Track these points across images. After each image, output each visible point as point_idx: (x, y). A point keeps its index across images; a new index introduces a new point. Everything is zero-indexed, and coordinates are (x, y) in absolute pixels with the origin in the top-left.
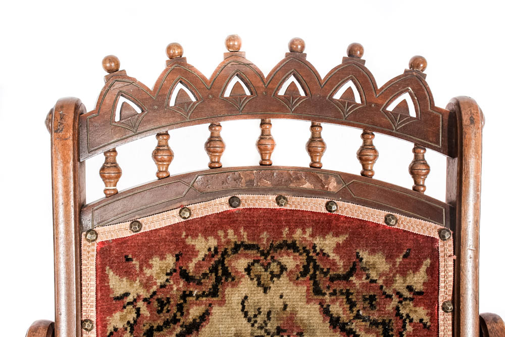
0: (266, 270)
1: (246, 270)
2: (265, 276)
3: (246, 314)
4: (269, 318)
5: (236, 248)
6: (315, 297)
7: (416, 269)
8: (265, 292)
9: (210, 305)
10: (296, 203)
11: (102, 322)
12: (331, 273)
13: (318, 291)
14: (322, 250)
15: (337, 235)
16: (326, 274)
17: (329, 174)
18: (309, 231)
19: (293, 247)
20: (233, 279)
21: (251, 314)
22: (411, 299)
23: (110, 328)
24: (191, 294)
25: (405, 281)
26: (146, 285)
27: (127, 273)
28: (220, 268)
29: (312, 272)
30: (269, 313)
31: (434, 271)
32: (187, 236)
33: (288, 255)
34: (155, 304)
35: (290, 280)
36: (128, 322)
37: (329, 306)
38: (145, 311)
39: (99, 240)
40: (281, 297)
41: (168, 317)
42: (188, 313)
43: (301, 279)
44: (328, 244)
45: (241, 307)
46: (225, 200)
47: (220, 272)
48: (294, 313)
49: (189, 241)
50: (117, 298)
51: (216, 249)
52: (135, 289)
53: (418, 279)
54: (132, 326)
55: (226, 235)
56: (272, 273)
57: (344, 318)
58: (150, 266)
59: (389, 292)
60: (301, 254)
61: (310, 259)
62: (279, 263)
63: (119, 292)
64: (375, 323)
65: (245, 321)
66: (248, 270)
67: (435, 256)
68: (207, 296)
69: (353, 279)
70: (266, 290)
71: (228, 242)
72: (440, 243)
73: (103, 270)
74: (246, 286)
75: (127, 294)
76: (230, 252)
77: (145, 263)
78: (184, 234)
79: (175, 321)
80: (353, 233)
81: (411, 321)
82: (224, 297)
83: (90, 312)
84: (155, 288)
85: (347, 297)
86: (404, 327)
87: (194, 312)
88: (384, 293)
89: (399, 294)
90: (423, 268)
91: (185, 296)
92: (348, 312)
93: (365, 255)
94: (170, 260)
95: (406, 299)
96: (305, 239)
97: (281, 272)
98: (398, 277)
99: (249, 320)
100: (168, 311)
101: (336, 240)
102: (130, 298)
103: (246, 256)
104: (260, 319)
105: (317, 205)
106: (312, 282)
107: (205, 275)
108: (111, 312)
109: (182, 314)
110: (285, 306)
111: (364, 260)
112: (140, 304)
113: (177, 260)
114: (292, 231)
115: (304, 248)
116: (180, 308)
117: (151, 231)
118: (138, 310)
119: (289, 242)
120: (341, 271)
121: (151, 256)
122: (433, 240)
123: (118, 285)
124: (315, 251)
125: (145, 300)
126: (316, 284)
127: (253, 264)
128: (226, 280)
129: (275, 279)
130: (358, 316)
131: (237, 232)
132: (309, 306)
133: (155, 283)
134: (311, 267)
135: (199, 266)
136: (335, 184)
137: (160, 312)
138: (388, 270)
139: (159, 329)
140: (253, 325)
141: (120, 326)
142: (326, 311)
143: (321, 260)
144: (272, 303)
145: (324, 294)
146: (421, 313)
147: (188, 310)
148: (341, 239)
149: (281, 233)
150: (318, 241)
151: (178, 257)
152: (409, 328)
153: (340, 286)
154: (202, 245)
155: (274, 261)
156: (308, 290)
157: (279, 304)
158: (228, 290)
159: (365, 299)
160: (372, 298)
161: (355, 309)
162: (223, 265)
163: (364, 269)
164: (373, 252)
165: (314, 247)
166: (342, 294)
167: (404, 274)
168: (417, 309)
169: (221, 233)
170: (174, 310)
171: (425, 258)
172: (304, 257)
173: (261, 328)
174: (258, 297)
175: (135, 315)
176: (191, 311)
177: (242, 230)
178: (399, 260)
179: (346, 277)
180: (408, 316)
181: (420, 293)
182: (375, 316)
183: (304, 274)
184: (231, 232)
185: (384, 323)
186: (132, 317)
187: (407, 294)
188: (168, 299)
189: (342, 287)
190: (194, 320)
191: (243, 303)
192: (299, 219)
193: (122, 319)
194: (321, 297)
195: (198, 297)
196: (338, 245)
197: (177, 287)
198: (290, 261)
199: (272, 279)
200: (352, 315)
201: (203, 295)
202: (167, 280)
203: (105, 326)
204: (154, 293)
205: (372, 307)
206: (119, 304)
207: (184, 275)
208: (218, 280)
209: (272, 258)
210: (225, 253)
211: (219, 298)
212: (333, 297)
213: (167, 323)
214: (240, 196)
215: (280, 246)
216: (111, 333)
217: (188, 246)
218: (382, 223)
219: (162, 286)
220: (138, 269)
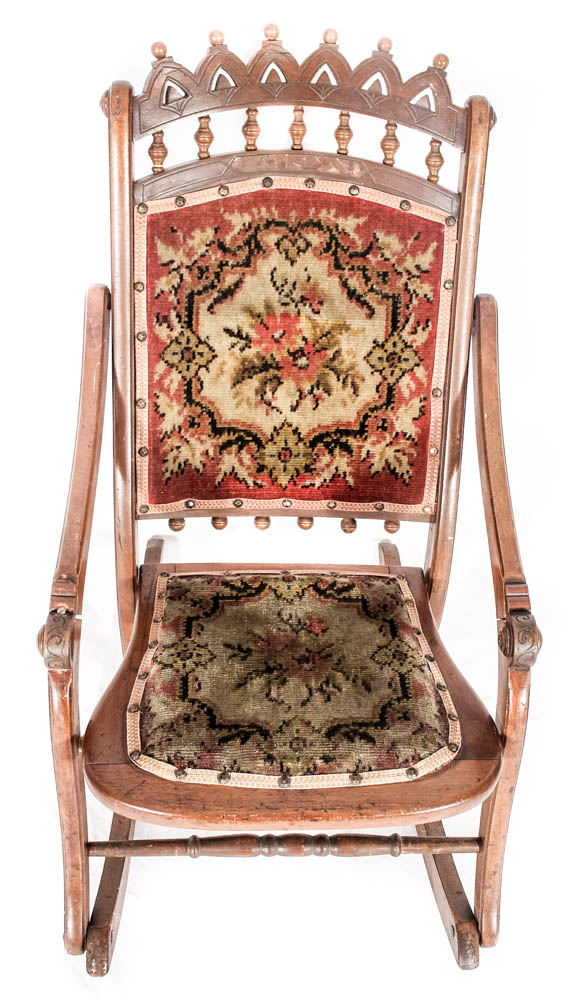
0: (293, 245)
1: (276, 244)
2: (293, 250)
3: (274, 283)
4: (294, 288)
5: (268, 225)
6: (337, 271)
7: (424, 251)
8: (292, 264)
9: (243, 274)
10: (321, 186)
11: (151, 286)
12: (351, 250)
13: (338, 266)
14: (343, 230)
15: (357, 217)
16: (346, 251)
17: (353, 161)
18: (333, 212)
19: (318, 225)
20: (264, 252)
21: (279, 284)
22: (418, 277)
23: (158, 291)
24: (227, 264)
25: (414, 261)
26: (189, 255)
27: (172, 242)
28: (253, 241)
29: (333, 249)
30: (295, 284)
31: (438, 253)
32: (225, 212)
33: (314, 232)
34: (196, 271)
35: (315, 255)
36: (173, 286)
37: (347, 279)
38: (187, 277)
39: (149, 213)
40: (306, 270)
41: (207, 283)
42: (224, 281)
43: (324, 255)
44: (349, 224)
45: (270, 277)
46: (260, 180)
47: (253, 245)
48: (316, 284)
49: (227, 216)
50: (164, 265)
51: (250, 225)
52: (180, 258)
53: (425, 260)
54: (176, 290)
55: (259, 212)
56: (298, 248)
57: (360, 291)
58: (192, 238)
59: (400, 270)
60: (325, 232)
61: (332, 237)
62: (305, 240)
63: (165, 260)
64: (386, 296)
65: (273, 289)
66: (278, 244)
67: (440, 239)
68: (241, 266)
69: (369, 256)
70: (292, 263)
71: (261, 219)
72: (446, 228)
73: (153, 239)
74: (275, 259)
75: (172, 262)
76: (262, 228)
77: (188, 235)
78: (222, 210)
79: (213, 286)
80: (371, 216)
81: (417, 296)
82: (255, 268)
83: (141, 275)
84: (196, 257)
85: (364, 273)
86: (411, 300)
87: (230, 280)
88: (396, 270)
89: (409, 272)
90: (431, 250)
91: (221, 265)
92: (364, 286)
93: (380, 235)
94: (210, 233)
95: (414, 277)
96: (329, 220)
97: (307, 247)
98: (409, 257)
99: (277, 289)
100: (207, 278)
101: (356, 221)
102: (175, 266)
103: (277, 232)
104: (287, 289)
105: (341, 189)
106: (333, 258)
107: (240, 247)
108: (158, 276)
109: (219, 281)
110: (309, 278)
111: (380, 241)
112: (183, 271)
113: (216, 233)
114: (318, 211)
115: (328, 227)
116: (217, 275)
117: (194, 207)
118: (181, 276)
119: (315, 221)
120: (360, 250)
121: (192, 229)
122: (440, 226)
123: (165, 253)
124: (337, 230)
125: (187, 267)
126: (336, 259)
127: (282, 240)
128: (258, 252)
129: (301, 254)
130: (372, 290)
131: (269, 210)
132: (330, 279)
133: (196, 253)
134: (333, 244)
135: (234, 239)
136: (359, 170)
137: (200, 278)
138: (400, 250)
139: (199, 293)
140: (280, 294)
141: (166, 289)
142: (344, 284)
143: (342, 238)
144: (298, 275)
145: (344, 269)
146: (426, 289)
147: (224, 278)
148: (361, 221)
149: (308, 213)
150: (341, 221)
151: (216, 230)
152: (415, 302)
153: (358, 262)
154: (238, 220)
155: (301, 237)
156: (329, 265)
157: (303, 276)
158: (260, 262)
159: (379, 275)
160: (385, 274)
161: (370, 284)
162: (256, 239)
163: (380, 248)
164: (388, 233)
165: (337, 226)
166: (359, 269)
167: (413, 254)
168: (423, 285)
169: (255, 210)
170: (212, 277)
171: (433, 241)
172: (328, 235)
173: (287, 296)
174: (285, 269)
175: (179, 280)
176: (227, 279)
177: (273, 209)
178: (410, 242)
179: (363, 255)
180: (415, 291)
181: (427, 272)
182: (387, 290)
183: (327, 250)
184: (263, 209)
185: (393, 297)
186: (176, 281)
187: (415, 272)
188: (207, 268)
189: (359, 263)
190: (229, 287)
191: (272, 274)
192: (324, 201)
193: (168, 282)
194: (341, 272)
195: (233, 266)
196: (358, 226)
197: (216, 257)
198: (316, 238)
199: (298, 253)
200: (367, 289)
201: (238, 265)
202: (207, 251)
203: (153, 288)
204: (196, 261)
205: (385, 282)
206: (165, 270)
207: (222, 247)
208: (251, 252)
209: (300, 234)
210: (258, 229)
211: (251, 269)
212: (352, 272)
213: (206, 288)
214: (273, 177)
215: (307, 225)
216: (159, 295)
217: (225, 221)
218: (397, 207)
219: (203, 256)
220: (182, 240)
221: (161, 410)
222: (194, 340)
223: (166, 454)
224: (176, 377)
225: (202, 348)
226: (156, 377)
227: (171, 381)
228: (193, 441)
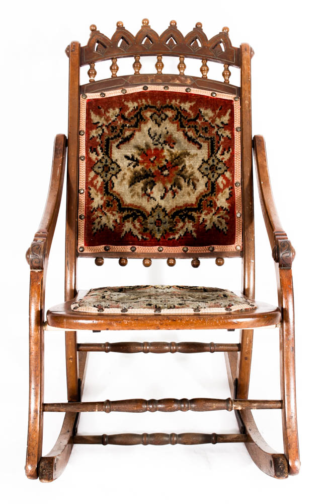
0: (159, 117)
1: (150, 117)
2: (159, 119)
3: (150, 135)
4: (160, 137)
5: (146, 107)
6: (182, 129)
7: (225, 115)
8: (159, 126)
9: (134, 131)
10: (172, 89)
12: (188, 118)
13: (182, 126)
14: (184, 109)
15: (190, 102)
16: (186, 119)
17: (187, 77)
18: (178, 101)
19: (171, 107)
20: (145, 120)
21: (152, 135)
22: (223, 128)
23: (91, 136)
24: (126, 126)
25: (220, 120)
26: (107, 119)
27: (98, 113)
28: (139, 115)
29: (179, 118)
30: (160, 135)
31: (232, 115)
32: (124, 101)
33: (169, 111)
34: (111, 128)
35: (170, 121)
36: (99, 135)
37: (187, 132)
38: (106, 130)
39: (87, 99)
40: (166, 128)
41: (116, 134)
42: (125, 134)
43: (175, 121)
44: (186, 106)
45: (148, 132)
46: (142, 87)
47: (139, 117)
48: (171, 135)
49: (126, 103)
50: (94, 124)
51: (137, 107)
52: (102, 121)
53: (226, 119)
54: (100, 136)
55: (142, 102)
56: (162, 118)
57: (193, 137)
58: (109, 112)
59: (213, 125)
60: (175, 110)
61: (178, 113)
62: (165, 114)
63: (95, 121)
64: (207, 139)
65: (150, 138)
66: (151, 117)
67: (232, 108)
68: (133, 127)
69: (198, 120)
70: (159, 125)
71: (143, 105)
72: (234, 102)
73: (89, 111)
74: (150, 124)
75: (98, 123)
76: (143, 109)
77: (107, 110)
78: (123, 100)
79: (119, 136)
80: (198, 101)
81: (223, 137)
82: (140, 128)
83: (83, 127)
84: (110, 122)
85: (195, 129)
86: (220, 139)
87: (127, 133)
88: (211, 126)
89: (218, 126)
90: (228, 114)
91: (123, 126)
92: (195, 134)
93: (202, 110)
94: (117, 110)
95: (221, 128)
96: (176, 104)
97: (166, 118)
98: (217, 119)
99: (152, 138)
100: (116, 132)
101: (190, 104)
102: (100, 125)
103: (151, 111)
104: (156, 138)
105: (182, 90)
106: (179, 122)
107: (132, 118)
108: (92, 129)
109: (122, 134)
110: (168, 132)
111: (202, 113)
112: (104, 127)
113: (120, 110)
114: (171, 101)
115: (176, 108)
116: (121, 131)
117: (109, 97)
118: (103, 130)
119: (170, 105)
120: (192, 118)
121: (109, 108)
122: (231, 101)
123: (95, 118)
124: (181, 109)
125: (106, 126)
126: (181, 123)
127: (153, 114)
128: (142, 121)
129: (163, 121)
130: (200, 136)
131: (146, 101)
132: (178, 132)
133: (111, 120)
134: (179, 116)
135: (129, 114)
136: (190, 81)
137: (112, 132)
138: (213, 116)
139: (112, 139)
140: (153, 140)
141: (95, 135)
142: (186, 135)
143: (184, 113)
144: (162, 131)
145: (185, 127)
146: (227, 133)
148: (192, 104)
149: (166, 101)
150: (182, 105)
151: (121, 110)
152: (222, 140)
153: (192, 124)
154: (132, 105)
155: (163, 113)
156: (178, 126)
157: (165, 131)
158: (142, 125)
159: (203, 129)
160: (206, 128)
161: (199, 134)
162: (140, 114)
163: (203, 116)
164: (206, 108)
165: (181, 107)
166: (193, 127)
167: (219, 117)
168: (226, 131)
169: (139, 101)
170: (119, 131)
171: (228, 109)
172: (176, 112)
173: (157, 141)
174: (155, 128)
175: (102, 132)
177: (149, 100)
178: (217, 111)
179: (194, 120)
180: (222, 135)
181: (227, 124)
182: (207, 135)
183: (176, 119)
184: (144, 100)
185: (211, 138)
186: (100, 132)
187: (221, 125)
188: (116, 127)
189: (193, 124)
190: (127, 137)
191: (149, 131)
192: (174, 95)
193: (96, 133)
194: (183, 129)
195: (129, 127)
196: (191, 106)
197: (120, 122)
198: (170, 114)
199: (161, 121)
200: (197, 136)
201: (131, 126)
202: (116, 119)
203: (89, 134)
204: (110, 124)
205: (206, 132)
206: (95, 126)
207: (123, 117)
208: (138, 120)
209: (162, 112)
210: (141, 109)
211: (138, 128)
212: (189, 129)
213: (115, 137)
214: (148, 86)
215: (166, 107)
216: (92, 138)
217: (125, 105)
218: (210, 96)
219: (114, 121)
220: (103, 112)
221: (92, 196)
222: (109, 161)
223: (94, 219)
224: (100, 180)
225: (113, 166)
226: (90, 179)
227: (98, 182)
228: (108, 214)
